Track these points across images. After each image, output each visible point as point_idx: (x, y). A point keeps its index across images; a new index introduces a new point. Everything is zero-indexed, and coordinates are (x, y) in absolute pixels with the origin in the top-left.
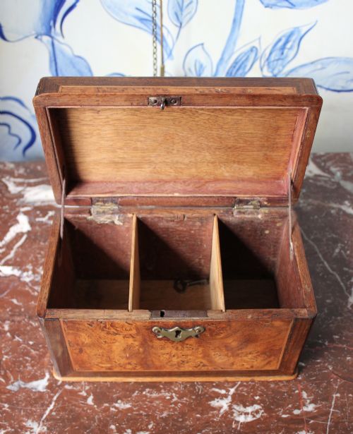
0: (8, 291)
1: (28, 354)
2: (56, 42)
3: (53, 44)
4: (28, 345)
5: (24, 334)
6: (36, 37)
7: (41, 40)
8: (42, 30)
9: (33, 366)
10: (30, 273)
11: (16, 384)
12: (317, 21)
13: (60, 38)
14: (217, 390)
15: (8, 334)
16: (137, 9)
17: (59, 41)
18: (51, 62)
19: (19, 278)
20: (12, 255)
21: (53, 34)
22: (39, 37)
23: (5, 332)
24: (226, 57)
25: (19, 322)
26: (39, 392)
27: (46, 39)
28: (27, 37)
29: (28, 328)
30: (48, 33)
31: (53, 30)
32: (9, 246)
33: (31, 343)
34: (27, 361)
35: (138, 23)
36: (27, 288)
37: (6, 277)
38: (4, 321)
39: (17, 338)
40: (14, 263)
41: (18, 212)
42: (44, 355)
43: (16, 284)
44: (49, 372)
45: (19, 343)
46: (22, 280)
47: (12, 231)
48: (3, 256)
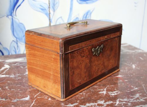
0: (5, 80)
1: (18, 92)
2: (13, 18)
3: (12, 19)
6: (7, 17)
7: (8, 17)
8: (9, 14)
9: (21, 95)
10: (13, 75)
11: (15, 100)
12: (94, 8)
13: (15, 17)
14: (99, 90)
15: (8, 89)
17: (14, 18)
18: (11, 26)
19: (9, 77)
21: (13, 15)
22: (8, 16)
23: (7, 89)
25: (12, 86)
26: (27, 100)
27: (10, 17)
28: (3, 16)
29: (16, 87)
30: (11, 15)
31: (13, 14)
33: (19, 90)
34: (19, 94)
35: (41, 10)
36: (13, 79)
37: (3, 77)
38: (5, 86)
39: (12, 90)
40: (6, 74)
41: (4, 64)
42: (26, 92)
43: (8, 78)
44: (29, 95)
45: (14, 91)
46: (10, 77)
47: (3, 68)
48: (1, 73)
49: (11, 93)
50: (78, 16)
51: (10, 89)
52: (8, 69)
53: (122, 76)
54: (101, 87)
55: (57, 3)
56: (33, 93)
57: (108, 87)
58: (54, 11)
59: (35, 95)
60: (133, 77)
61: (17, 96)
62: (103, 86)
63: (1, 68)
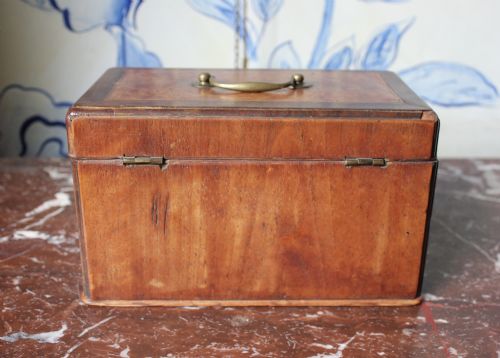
0: (28, 251)
1: (40, 306)
2: (127, 36)
3: (123, 38)
4: (44, 298)
5: (39, 288)
6: (106, 28)
7: (110, 32)
8: (113, 19)
9: (44, 318)
10: (62, 237)
11: (15, 335)
13: (132, 30)
14: (319, 345)
15: (18, 288)
17: (130, 33)
19: (46, 241)
20: (41, 222)
21: (124, 24)
22: (109, 28)
23: (15, 286)
24: (317, 58)
25: (36, 277)
26: (48, 343)
27: (116, 30)
28: (95, 27)
29: (47, 283)
30: (120, 23)
31: (124, 19)
32: (39, 216)
33: (48, 296)
34: (38, 313)
35: (219, 14)
36: (54, 249)
37: (28, 240)
38: (14, 276)
39: (29, 291)
40: (42, 229)
41: (58, 191)
42: (64, 308)
43: (40, 246)
44: (69, 326)
45: (30, 296)
46: (50, 242)
47: (46, 205)
48: (29, 223)
49: (19, 303)
50: (349, 44)
51: (23, 287)
52: (60, 211)
54: (331, 334)
56: (83, 318)
57: (356, 340)
58: (266, 19)
59: (85, 328)
60: (475, 307)
61: (27, 320)
62: (342, 330)
63: (40, 202)
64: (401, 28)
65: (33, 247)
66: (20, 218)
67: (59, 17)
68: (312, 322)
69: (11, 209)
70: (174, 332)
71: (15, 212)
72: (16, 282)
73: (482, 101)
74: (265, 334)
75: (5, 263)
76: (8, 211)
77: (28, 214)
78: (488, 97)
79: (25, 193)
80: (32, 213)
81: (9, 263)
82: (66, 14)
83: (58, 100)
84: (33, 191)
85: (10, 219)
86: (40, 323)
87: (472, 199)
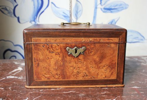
4: (19, 92)
5: (17, 89)
6: (30, 22)
7: (31, 23)
8: (32, 19)
9: (21, 96)
10: (22, 77)
12: (119, 18)
15: (11, 90)
16: (64, 13)
19: (17, 78)
20: (15, 74)
21: (36, 21)
22: (31, 22)
25: (16, 87)
28: (27, 22)
29: (20, 88)
30: (34, 21)
31: (36, 20)
33: (21, 91)
34: (18, 95)
35: (63, 17)
36: (20, 80)
37: (11, 78)
38: (9, 87)
39: (14, 90)
40: (15, 76)
41: (18, 67)
42: (27, 94)
44: (29, 98)
45: (15, 92)
46: (18, 79)
47: (15, 70)
48: (11, 74)
49: (12, 93)
51: (12, 89)
52: (20, 71)
53: (138, 87)
54: (110, 97)
55: (80, 11)
56: (33, 96)
57: (118, 98)
58: (77, 19)
59: (34, 98)
61: (16, 97)
62: (113, 96)
63: (13, 69)
64: (116, 20)
65: (13, 80)
66: (8, 73)
67: (16, 19)
68: (104, 94)
69: (4, 71)
70: (62, 98)
71: (6, 72)
72: (10, 88)
73: (140, 41)
74: (90, 97)
75: (6, 84)
76: (4, 72)
77: (10, 72)
78: (142, 40)
79: (8, 68)
80: (11, 72)
81: (7, 84)
82: (18, 18)
83: (15, 44)
84: (10, 67)
85: (5, 74)
86: (19, 98)
87: (142, 65)
